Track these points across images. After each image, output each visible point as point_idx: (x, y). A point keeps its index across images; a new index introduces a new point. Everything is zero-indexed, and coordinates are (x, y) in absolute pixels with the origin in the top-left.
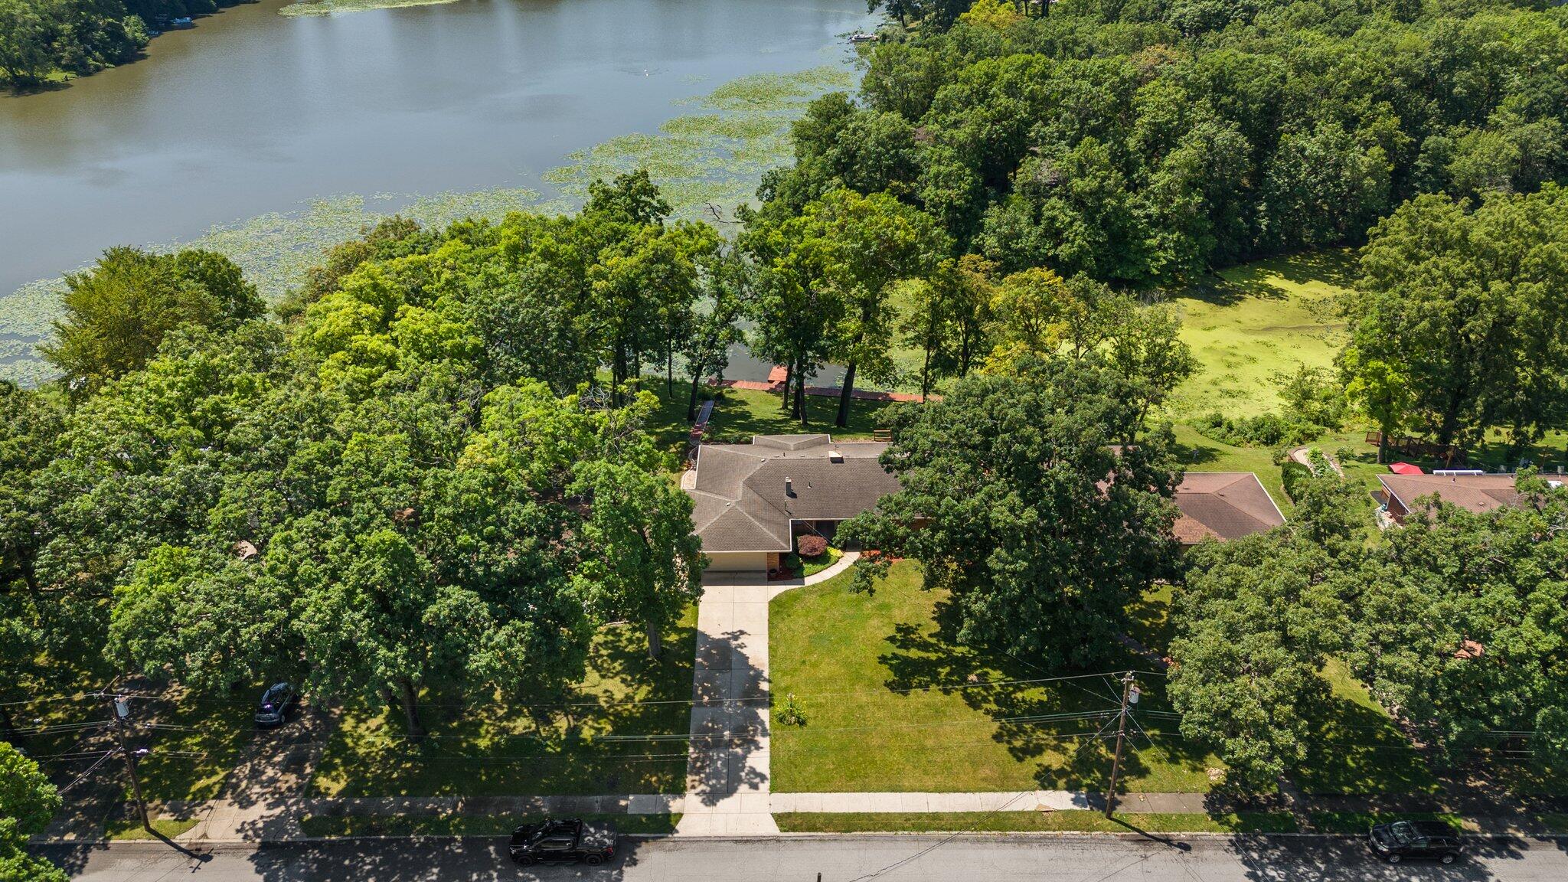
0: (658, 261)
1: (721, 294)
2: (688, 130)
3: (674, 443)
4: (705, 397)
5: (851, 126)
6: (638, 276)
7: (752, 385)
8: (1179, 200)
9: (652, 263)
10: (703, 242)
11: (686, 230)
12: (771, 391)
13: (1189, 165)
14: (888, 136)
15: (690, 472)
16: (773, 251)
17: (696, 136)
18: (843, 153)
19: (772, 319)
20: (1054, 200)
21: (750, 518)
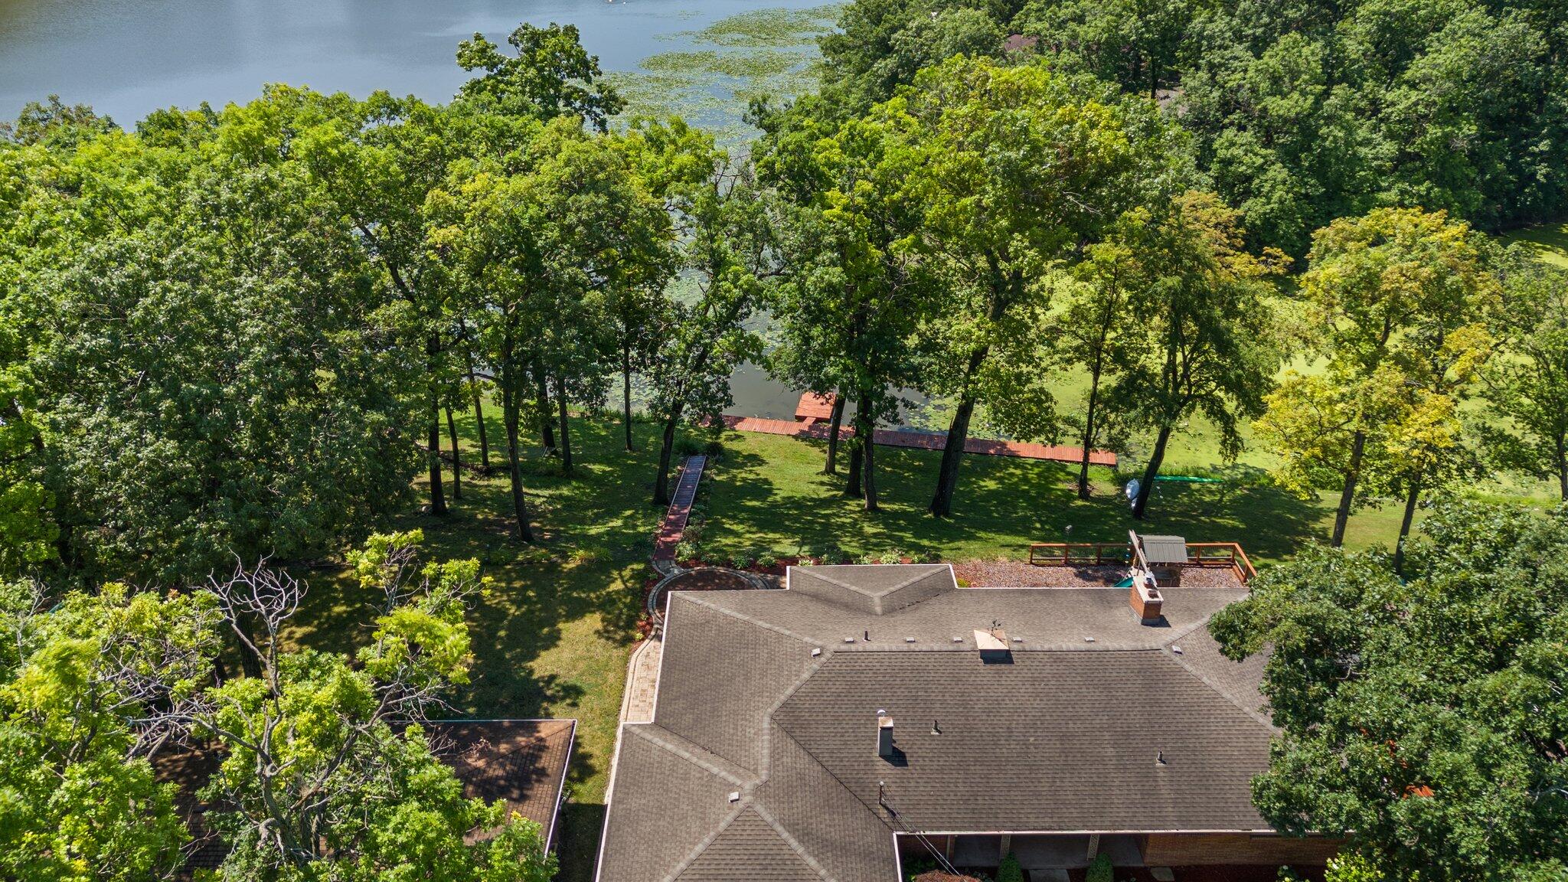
0: (582, 189)
1: (718, 264)
2: (675, 66)
3: (620, 567)
4: (689, 450)
5: (913, 25)
6: (538, 223)
7: (770, 426)
8: (1434, 131)
9: (572, 191)
10: (685, 158)
11: (649, 138)
12: (803, 436)
13: (1453, 74)
14: (971, 38)
15: (648, 645)
16: (821, 176)
17: (685, 74)
18: (901, 65)
19: (816, 315)
20: (1229, 133)
21: (793, 843)
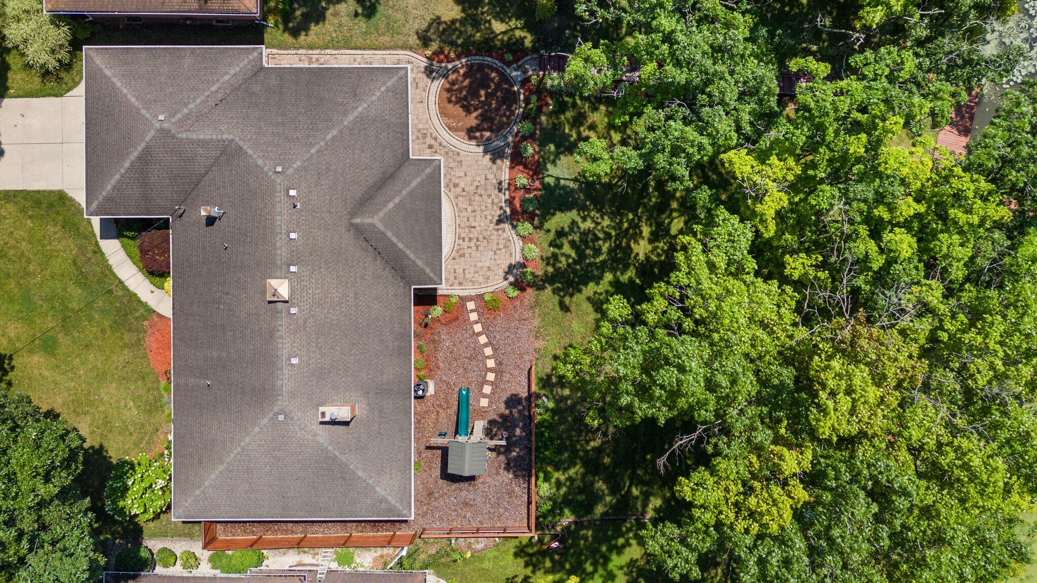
21: (136, 154)
